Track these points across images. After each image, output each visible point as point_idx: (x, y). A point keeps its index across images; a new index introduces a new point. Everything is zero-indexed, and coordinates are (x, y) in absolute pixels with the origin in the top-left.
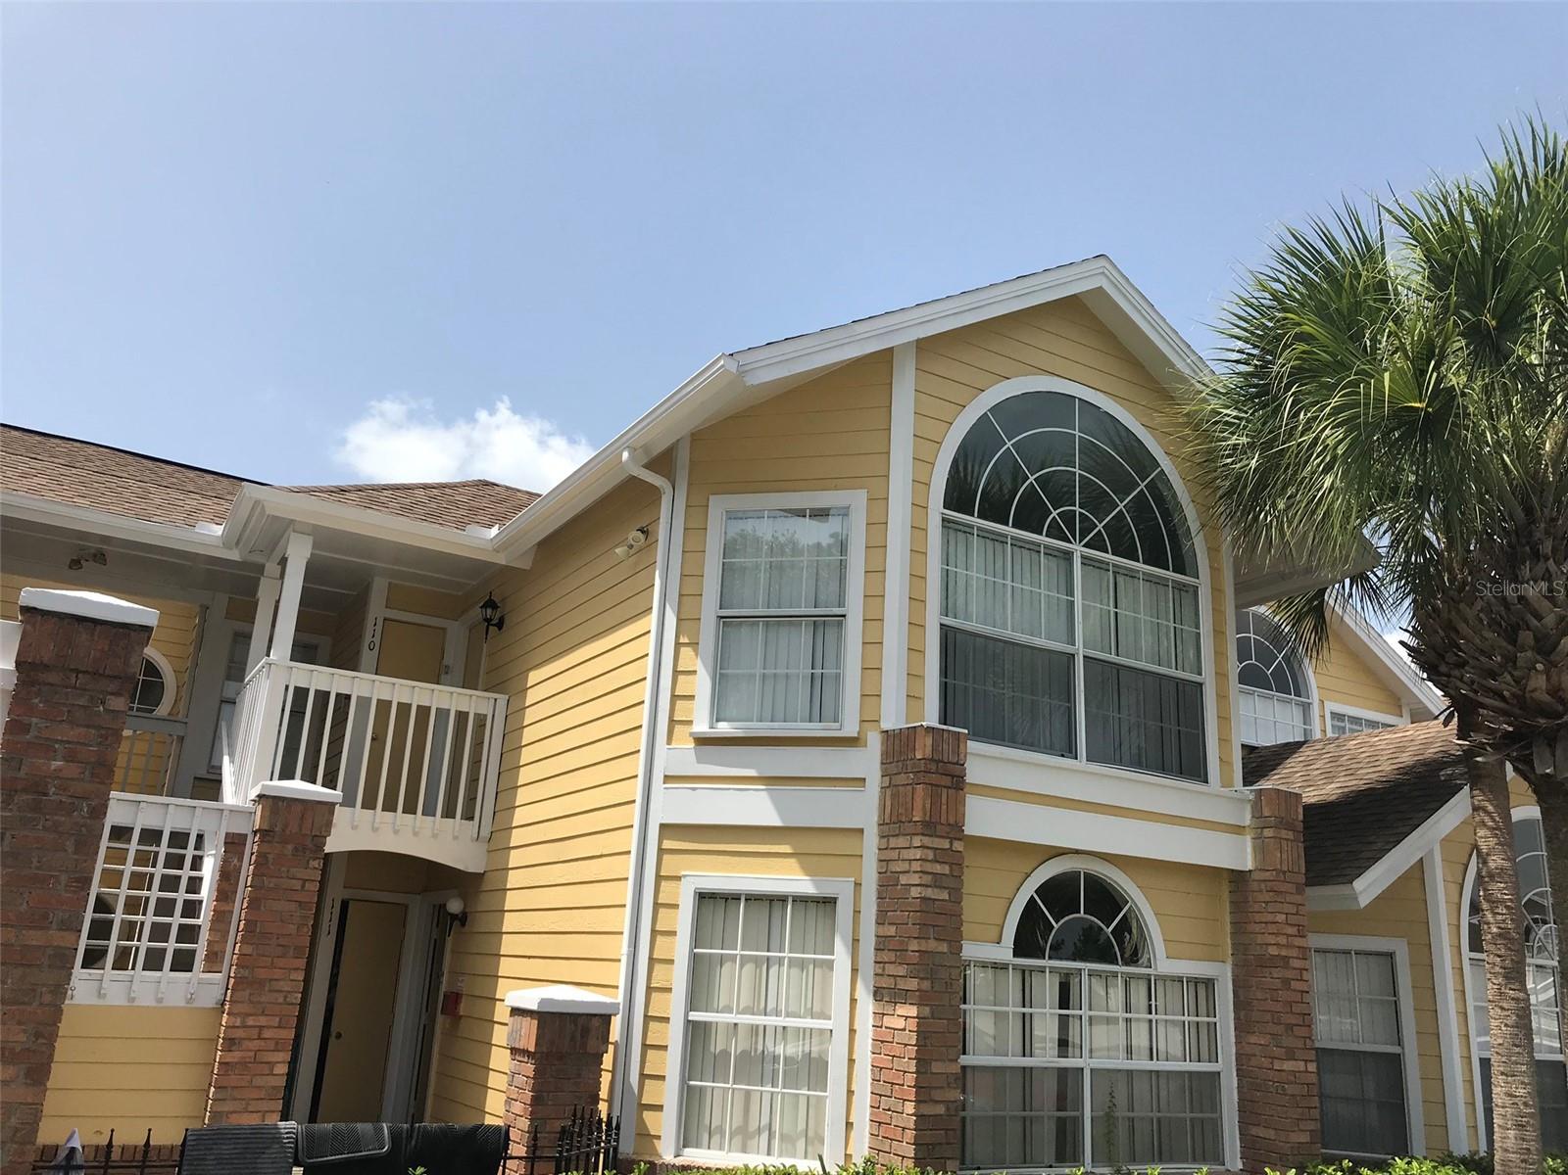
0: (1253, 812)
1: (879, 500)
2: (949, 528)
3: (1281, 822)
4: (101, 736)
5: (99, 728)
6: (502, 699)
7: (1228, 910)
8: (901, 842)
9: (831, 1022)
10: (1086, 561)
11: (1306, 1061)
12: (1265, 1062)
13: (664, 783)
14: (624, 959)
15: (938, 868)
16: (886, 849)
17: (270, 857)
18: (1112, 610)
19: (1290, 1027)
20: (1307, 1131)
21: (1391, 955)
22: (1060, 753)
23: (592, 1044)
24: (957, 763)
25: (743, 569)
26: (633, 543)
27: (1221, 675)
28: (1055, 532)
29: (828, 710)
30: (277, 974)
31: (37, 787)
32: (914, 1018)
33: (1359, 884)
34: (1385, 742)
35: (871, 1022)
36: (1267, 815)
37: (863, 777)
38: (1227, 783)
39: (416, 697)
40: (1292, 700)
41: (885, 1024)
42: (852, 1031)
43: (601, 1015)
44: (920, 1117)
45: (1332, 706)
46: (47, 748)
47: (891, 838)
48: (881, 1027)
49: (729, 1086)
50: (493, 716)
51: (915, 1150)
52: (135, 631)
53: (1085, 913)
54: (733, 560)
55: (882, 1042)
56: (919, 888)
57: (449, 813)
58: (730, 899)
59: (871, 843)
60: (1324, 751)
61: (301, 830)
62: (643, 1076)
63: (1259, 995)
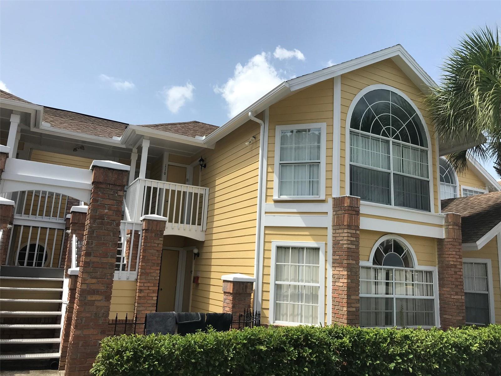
0: (445, 221)
1: (330, 126)
2: (352, 134)
3: (454, 224)
4: (117, 203)
5: (116, 200)
6: (208, 189)
7: (437, 251)
8: (340, 231)
9: (319, 284)
10: (393, 143)
11: (461, 296)
12: (449, 296)
13: (265, 214)
14: (255, 266)
15: (352, 239)
16: (335, 233)
17: (148, 237)
18: (402, 158)
19: (457, 286)
20: (461, 316)
21: (486, 264)
22: (386, 203)
23: (248, 291)
24: (357, 207)
25: (287, 148)
26: (251, 141)
27: (435, 178)
28: (384, 134)
29: (315, 192)
30: (152, 271)
31: (102, 217)
32: (346, 283)
33: (478, 243)
34: (483, 198)
35: (331, 284)
36: (450, 221)
37: (327, 212)
38: (436, 211)
39: (188, 190)
40: (450, 185)
41: (336, 285)
42: (326, 287)
43: (250, 282)
44: (348, 312)
45: (463, 187)
46: (103, 206)
47: (337, 230)
48: (335, 286)
49: (289, 303)
50: (205, 194)
51: (347, 321)
52: (124, 172)
53: (394, 252)
54: (283, 146)
55: (335, 290)
56: (346, 245)
57: (194, 223)
58: (286, 248)
59: (330, 232)
60: (462, 201)
61: (156, 229)
62: (263, 300)
63: (447, 276)
